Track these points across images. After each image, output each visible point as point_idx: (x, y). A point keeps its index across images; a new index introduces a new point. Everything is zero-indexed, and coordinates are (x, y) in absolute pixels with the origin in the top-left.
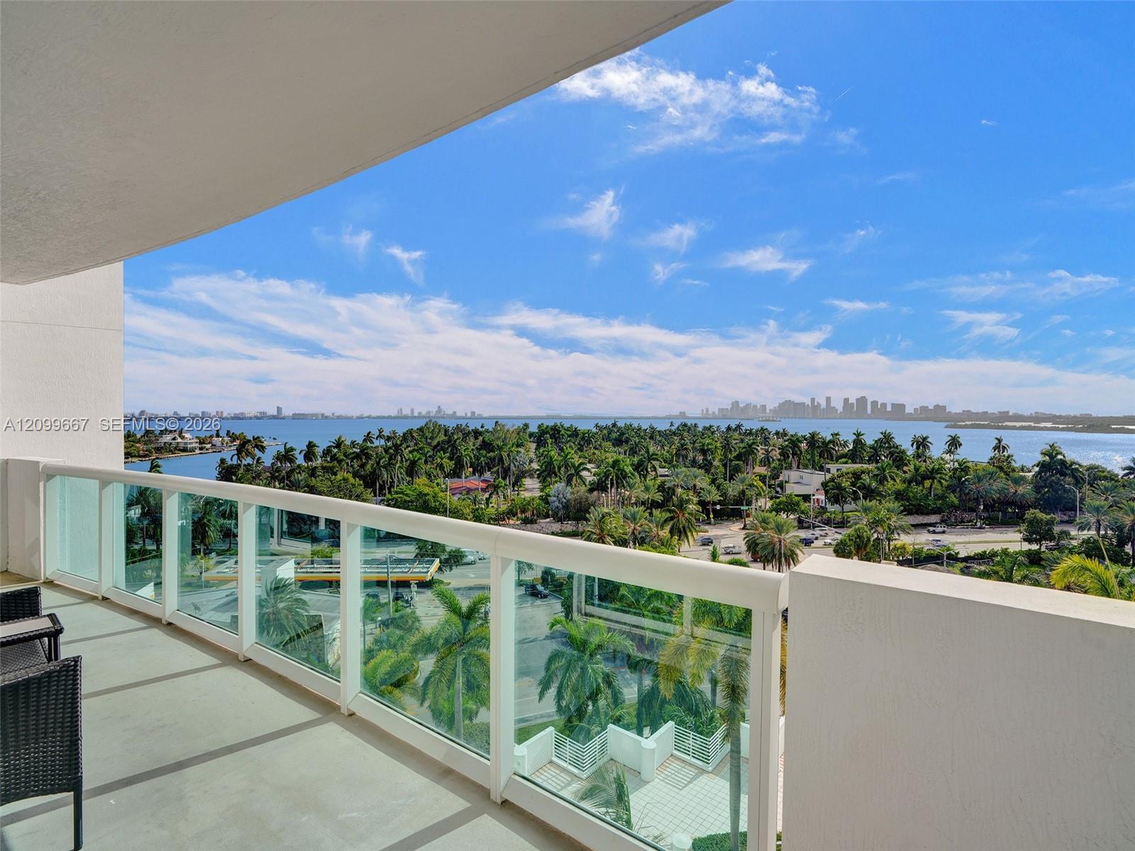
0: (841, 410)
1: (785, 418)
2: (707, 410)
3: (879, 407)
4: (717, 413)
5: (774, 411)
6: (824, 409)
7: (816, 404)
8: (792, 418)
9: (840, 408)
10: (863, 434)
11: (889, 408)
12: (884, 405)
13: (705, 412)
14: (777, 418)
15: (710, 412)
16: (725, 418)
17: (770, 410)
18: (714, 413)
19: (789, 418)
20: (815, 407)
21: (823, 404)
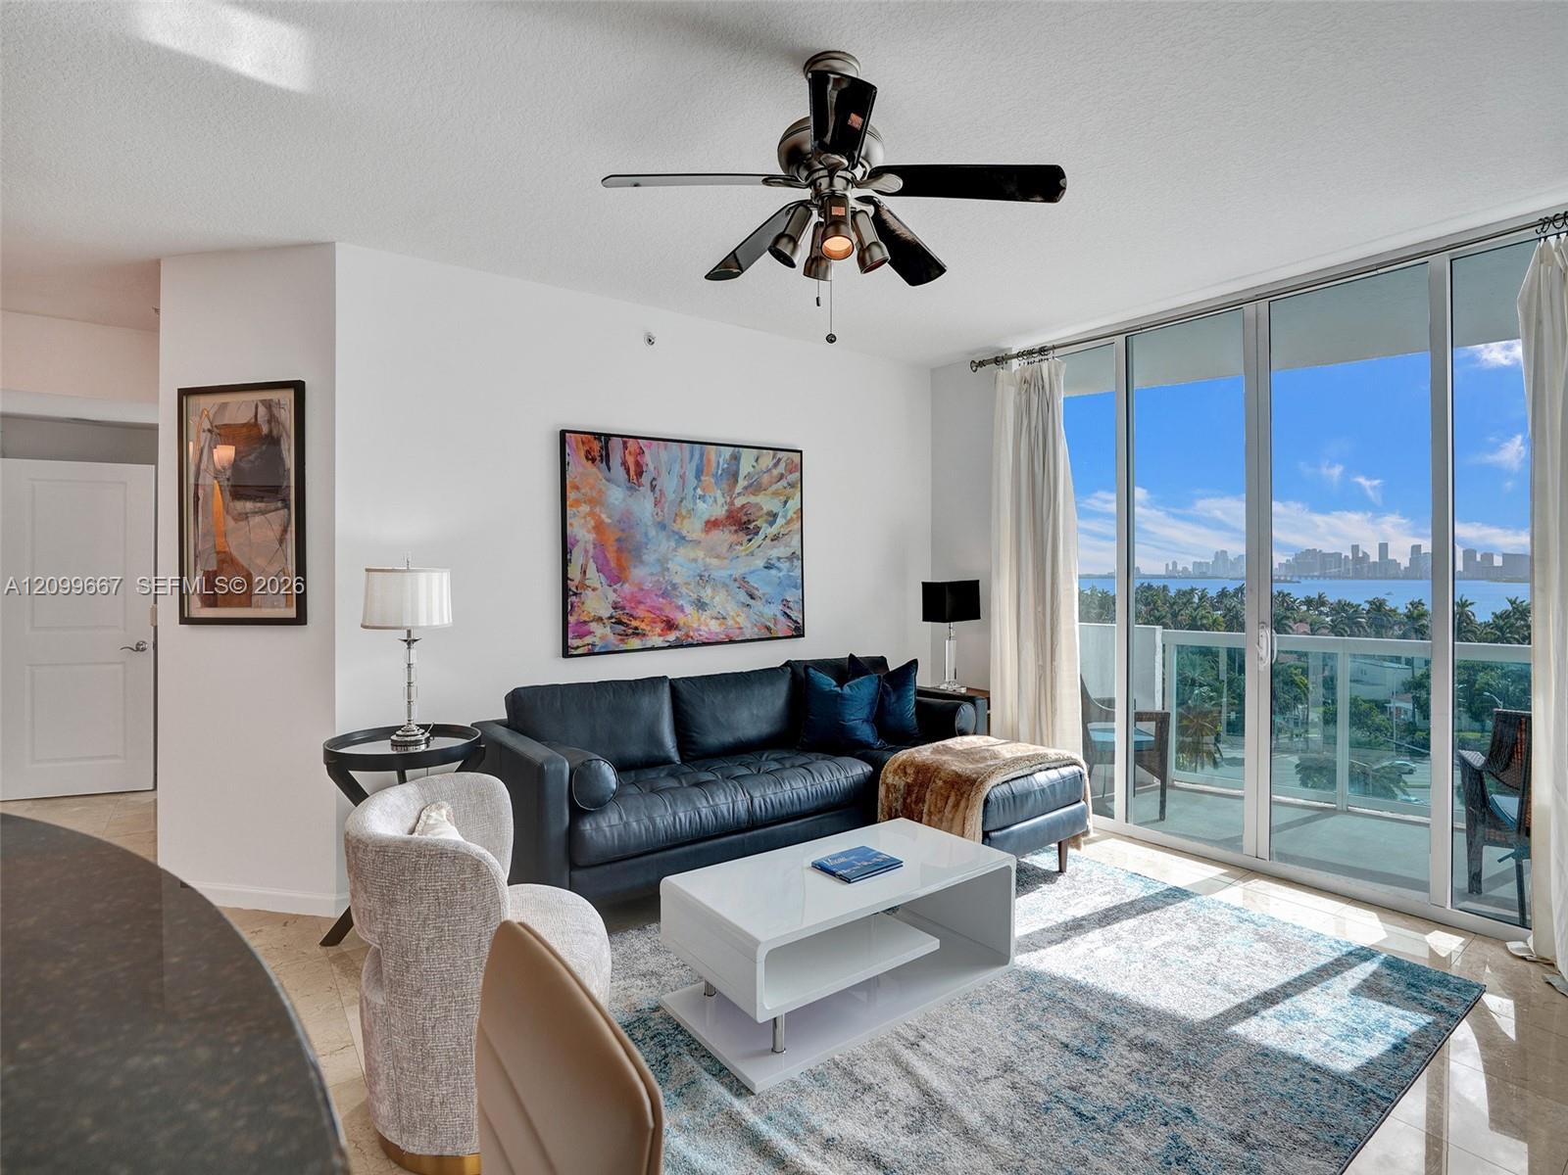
0: (1408, 565)
1: (1306, 577)
2: (1175, 564)
3: (1478, 558)
4: (1190, 569)
5: (1287, 566)
6: (1375, 563)
7: (1360, 555)
8: (1318, 577)
9: (1405, 562)
10: (1471, 604)
11: (1498, 561)
12: (1488, 557)
13: (1170, 568)
14: (1292, 577)
15: (1180, 568)
16: (1203, 576)
17: (1280, 564)
18: (1185, 569)
19: (1312, 577)
20: (1359, 559)
21: (1374, 557)
